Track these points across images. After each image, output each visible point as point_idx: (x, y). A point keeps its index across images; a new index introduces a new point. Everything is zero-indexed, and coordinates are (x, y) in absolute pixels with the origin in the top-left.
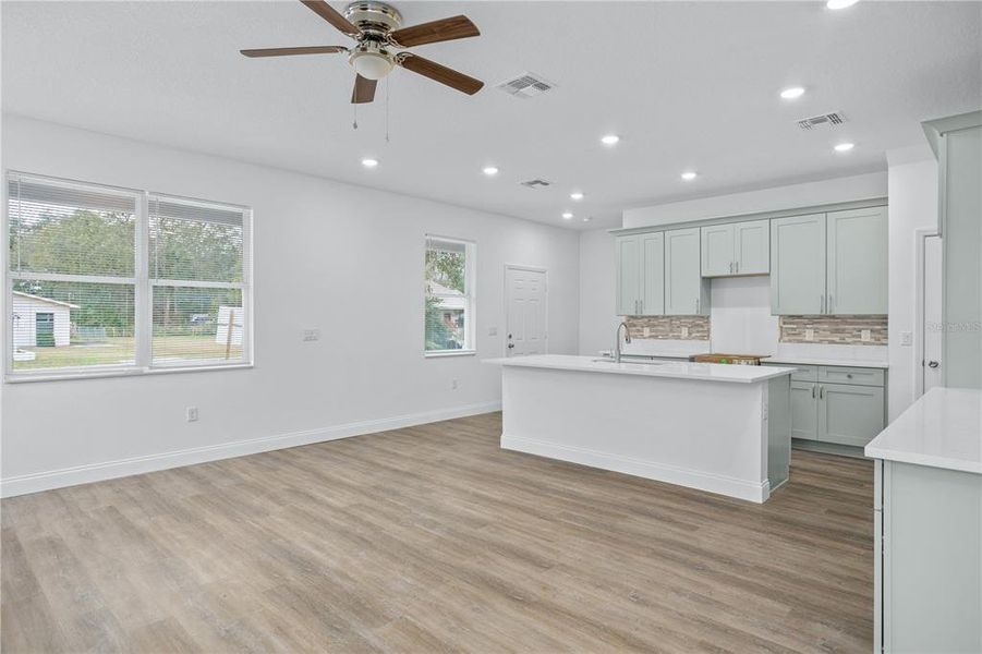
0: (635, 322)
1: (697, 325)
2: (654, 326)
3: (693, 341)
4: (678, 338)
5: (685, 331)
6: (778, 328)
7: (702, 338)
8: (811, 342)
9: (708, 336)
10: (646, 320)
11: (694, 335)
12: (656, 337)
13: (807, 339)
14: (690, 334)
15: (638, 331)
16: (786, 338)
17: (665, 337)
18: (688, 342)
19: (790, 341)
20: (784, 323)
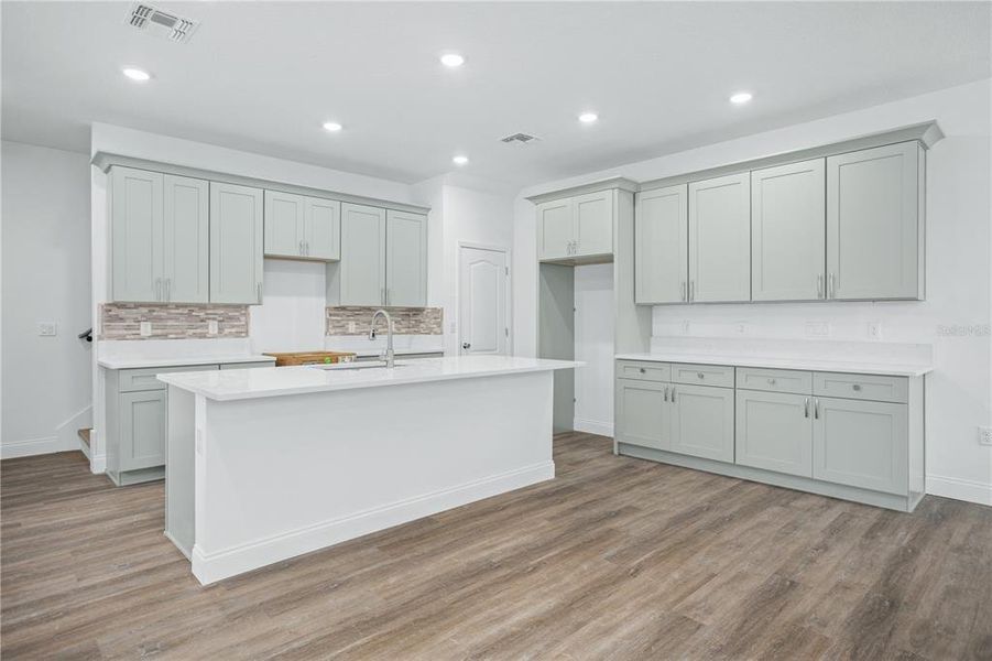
0: (122, 313)
1: (231, 318)
2: (160, 319)
3: (226, 340)
4: (202, 336)
5: (213, 327)
6: (324, 321)
7: (238, 335)
8: (352, 334)
9: (247, 332)
10: (145, 310)
11: (227, 331)
12: (165, 336)
13: (350, 331)
14: (221, 330)
15: (128, 328)
16: (332, 331)
17: (180, 336)
18: (220, 340)
19: (336, 334)
20: (331, 315)
